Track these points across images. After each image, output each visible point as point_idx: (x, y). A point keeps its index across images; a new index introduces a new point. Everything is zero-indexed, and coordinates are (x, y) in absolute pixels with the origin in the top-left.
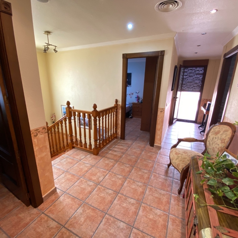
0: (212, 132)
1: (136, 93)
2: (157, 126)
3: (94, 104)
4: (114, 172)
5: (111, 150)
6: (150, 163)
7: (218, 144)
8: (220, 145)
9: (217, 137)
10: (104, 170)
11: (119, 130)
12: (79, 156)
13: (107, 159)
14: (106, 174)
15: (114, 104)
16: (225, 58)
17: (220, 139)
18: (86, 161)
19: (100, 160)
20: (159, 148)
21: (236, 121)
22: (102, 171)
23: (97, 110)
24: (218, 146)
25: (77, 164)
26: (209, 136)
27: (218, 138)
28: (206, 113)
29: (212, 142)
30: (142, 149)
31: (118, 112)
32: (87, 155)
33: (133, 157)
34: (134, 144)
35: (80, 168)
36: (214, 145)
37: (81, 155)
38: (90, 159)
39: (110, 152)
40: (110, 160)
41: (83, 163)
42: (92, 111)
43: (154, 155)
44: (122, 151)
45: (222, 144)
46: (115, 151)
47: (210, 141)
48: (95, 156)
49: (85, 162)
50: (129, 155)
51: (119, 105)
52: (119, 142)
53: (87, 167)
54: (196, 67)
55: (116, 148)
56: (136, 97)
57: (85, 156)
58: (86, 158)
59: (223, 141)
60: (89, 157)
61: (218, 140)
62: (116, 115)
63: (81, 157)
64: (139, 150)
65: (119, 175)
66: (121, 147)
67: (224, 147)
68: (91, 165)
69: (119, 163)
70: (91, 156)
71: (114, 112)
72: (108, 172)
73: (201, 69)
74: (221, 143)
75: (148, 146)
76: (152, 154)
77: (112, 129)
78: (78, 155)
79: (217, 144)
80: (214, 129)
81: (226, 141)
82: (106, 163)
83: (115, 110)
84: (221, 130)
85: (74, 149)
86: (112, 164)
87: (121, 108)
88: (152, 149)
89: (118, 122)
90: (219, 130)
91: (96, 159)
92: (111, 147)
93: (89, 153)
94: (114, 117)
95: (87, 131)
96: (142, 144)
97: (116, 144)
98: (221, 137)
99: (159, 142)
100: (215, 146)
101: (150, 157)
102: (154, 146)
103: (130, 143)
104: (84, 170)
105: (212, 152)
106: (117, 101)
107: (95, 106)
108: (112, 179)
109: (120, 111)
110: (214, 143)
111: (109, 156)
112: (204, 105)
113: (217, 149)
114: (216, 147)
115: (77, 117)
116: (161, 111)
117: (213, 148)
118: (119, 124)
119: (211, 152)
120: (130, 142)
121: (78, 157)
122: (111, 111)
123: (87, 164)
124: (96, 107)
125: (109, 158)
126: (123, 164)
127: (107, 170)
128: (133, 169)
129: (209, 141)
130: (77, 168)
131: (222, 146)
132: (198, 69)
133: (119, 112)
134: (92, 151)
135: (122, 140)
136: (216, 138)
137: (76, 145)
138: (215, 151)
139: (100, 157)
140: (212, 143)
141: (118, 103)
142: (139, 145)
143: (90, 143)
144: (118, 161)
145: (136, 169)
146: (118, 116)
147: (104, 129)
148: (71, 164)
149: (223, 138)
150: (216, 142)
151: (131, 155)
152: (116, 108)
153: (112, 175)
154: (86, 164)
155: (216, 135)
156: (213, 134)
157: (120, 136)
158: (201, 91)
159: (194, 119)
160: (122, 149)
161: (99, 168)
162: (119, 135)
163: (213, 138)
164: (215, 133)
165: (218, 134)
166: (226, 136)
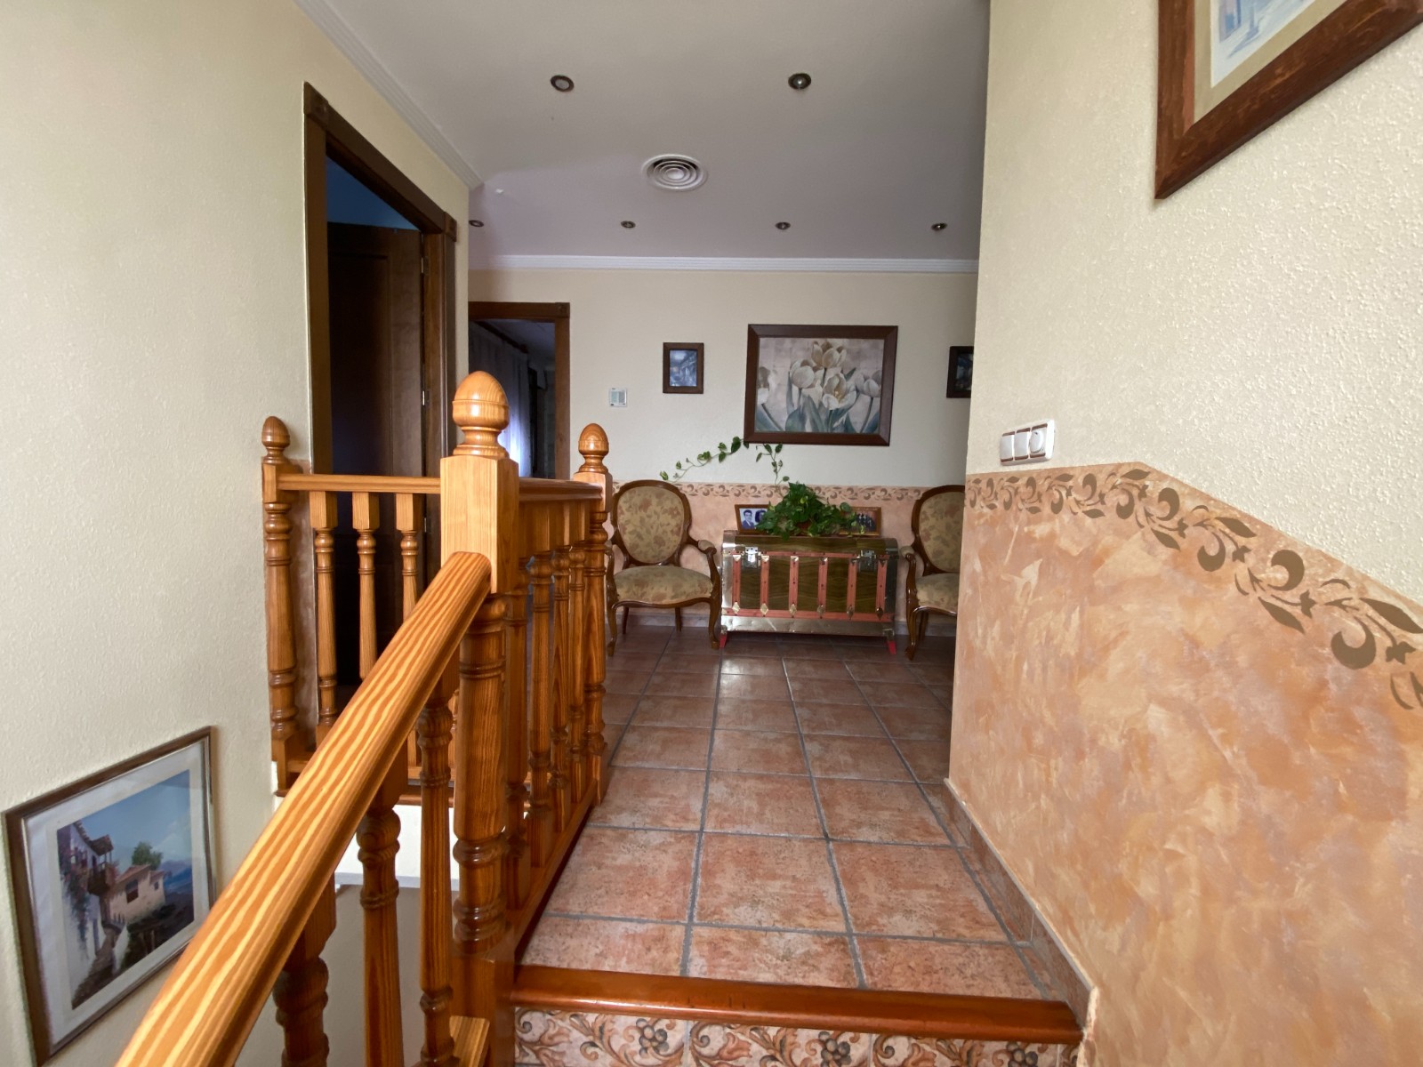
7: (666, 523)
8: (673, 523)
9: (649, 512)
17: (664, 513)
24: (670, 526)
27: (655, 513)
59: (675, 512)
61: (659, 517)
67: (682, 522)
74: (672, 518)
81: (680, 509)
84: (647, 497)
98: (663, 507)
100: (660, 530)
110: (652, 527)
113: (669, 533)
114: (665, 532)
117: (657, 537)
131: (679, 522)
136: (649, 517)
138: (663, 542)
149: (671, 508)
155: (645, 512)
156: (636, 512)
163: (642, 520)
164: (640, 508)
165: (651, 507)
166: (672, 502)
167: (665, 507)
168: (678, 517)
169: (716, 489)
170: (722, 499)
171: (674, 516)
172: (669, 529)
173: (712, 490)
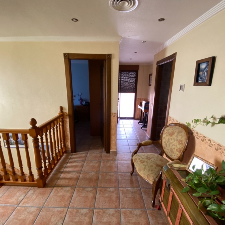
0: (166, 134)
1: (79, 95)
2: (111, 131)
3: (31, 118)
4: (75, 206)
5: (62, 172)
6: (113, 176)
7: (176, 145)
8: (178, 146)
9: (172, 138)
10: (60, 209)
11: (68, 143)
12: (15, 197)
13: (60, 188)
14: (64, 215)
15: (59, 112)
16: (158, 65)
17: (177, 140)
18: (29, 203)
19: (51, 193)
20: (116, 153)
21: (186, 123)
22: (58, 211)
23: (36, 127)
24: (176, 147)
25: (14, 213)
26: (164, 137)
27: (174, 139)
28: (144, 111)
29: (168, 143)
30: (99, 160)
31: (64, 121)
32: (28, 192)
33: (93, 173)
34: (88, 155)
35: (20, 220)
36: (171, 146)
37: (18, 194)
38: (34, 197)
39: (62, 176)
40: (65, 189)
41: (23, 209)
42: (30, 130)
43: (113, 163)
44: (77, 169)
45: (180, 145)
46: (69, 172)
47: (167, 142)
48: (40, 189)
49: (27, 205)
50: (87, 172)
51: (66, 113)
52: (70, 157)
53: (31, 214)
54: (130, 71)
55: (68, 167)
56: (79, 100)
57: (24, 195)
58: (27, 198)
59: (181, 142)
60: (32, 194)
61: (174, 141)
62: (63, 126)
63: (18, 199)
64: (97, 161)
65: (83, 208)
66: (74, 164)
67: (182, 148)
68: (38, 207)
69: (78, 190)
70: (34, 191)
71: (60, 122)
72: (67, 209)
73: (133, 73)
74: (178, 144)
75: (104, 154)
76: (111, 163)
77: (60, 143)
78: (13, 197)
79: (174, 145)
80: (167, 130)
81: (183, 142)
82: (60, 196)
83: (61, 119)
84: (174, 131)
85: (3, 186)
86: (69, 194)
87: (68, 116)
88: (109, 156)
89: (65, 133)
90: (172, 131)
91: (43, 194)
92: (61, 167)
93: (30, 188)
94: (60, 128)
95: (23, 151)
96: (97, 153)
97: (67, 161)
98: (177, 138)
99: (115, 148)
100: (173, 147)
101: (111, 167)
102: (110, 152)
103: (84, 155)
104: (29, 221)
105: (171, 153)
106: (62, 108)
107: (33, 122)
108: (75, 219)
109: (68, 120)
110: (171, 144)
111: (61, 182)
112: (140, 104)
113: (176, 150)
114: (174, 148)
115: (4, 139)
116: (114, 115)
117: (171, 148)
118: (67, 135)
119: (169, 153)
120: (84, 153)
121: (13, 200)
122: (55, 122)
123: (32, 207)
124: (36, 123)
125: (62, 186)
126: (84, 189)
127: (65, 207)
128: (98, 192)
129: (165, 142)
130: (15, 221)
131: (181, 147)
132: (131, 73)
133: (66, 121)
134: (36, 183)
135: (74, 153)
136: (171, 139)
137: (5, 180)
138: (173, 152)
139: (49, 189)
140: (169, 145)
141: (64, 111)
142: (94, 155)
143: (31, 173)
144: (76, 187)
145: (100, 190)
146: (65, 126)
147: (49, 144)
148: (4, 218)
149: (180, 140)
150: (173, 143)
151: (90, 172)
152: (62, 117)
153: (74, 213)
154: (30, 209)
155: (171, 137)
156: (168, 136)
157: (70, 150)
158: (135, 92)
159: (132, 116)
160: (76, 166)
161: (52, 208)
162: (69, 148)
163: (169, 140)
164: (170, 134)
165: (173, 136)
166: (182, 138)
167: (178, 138)
168: (181, 145)
169: (207, 141)
170: (209, 147)
171: (179, 144)
172: (176, 148)
173: (205, 140)
